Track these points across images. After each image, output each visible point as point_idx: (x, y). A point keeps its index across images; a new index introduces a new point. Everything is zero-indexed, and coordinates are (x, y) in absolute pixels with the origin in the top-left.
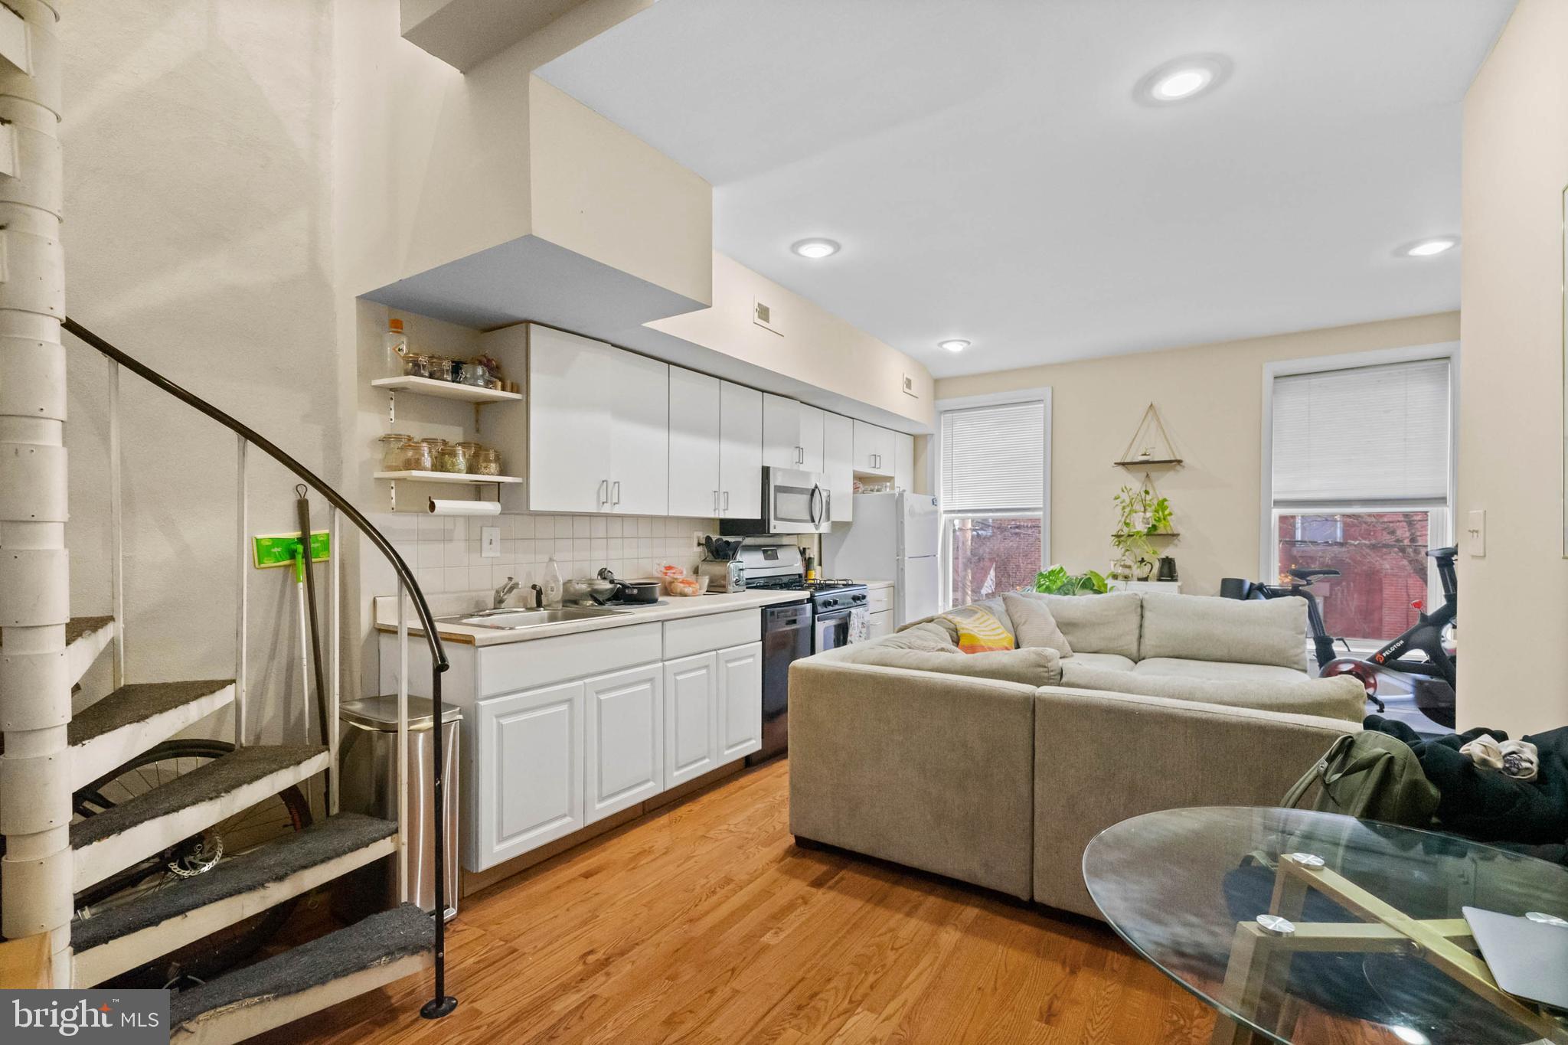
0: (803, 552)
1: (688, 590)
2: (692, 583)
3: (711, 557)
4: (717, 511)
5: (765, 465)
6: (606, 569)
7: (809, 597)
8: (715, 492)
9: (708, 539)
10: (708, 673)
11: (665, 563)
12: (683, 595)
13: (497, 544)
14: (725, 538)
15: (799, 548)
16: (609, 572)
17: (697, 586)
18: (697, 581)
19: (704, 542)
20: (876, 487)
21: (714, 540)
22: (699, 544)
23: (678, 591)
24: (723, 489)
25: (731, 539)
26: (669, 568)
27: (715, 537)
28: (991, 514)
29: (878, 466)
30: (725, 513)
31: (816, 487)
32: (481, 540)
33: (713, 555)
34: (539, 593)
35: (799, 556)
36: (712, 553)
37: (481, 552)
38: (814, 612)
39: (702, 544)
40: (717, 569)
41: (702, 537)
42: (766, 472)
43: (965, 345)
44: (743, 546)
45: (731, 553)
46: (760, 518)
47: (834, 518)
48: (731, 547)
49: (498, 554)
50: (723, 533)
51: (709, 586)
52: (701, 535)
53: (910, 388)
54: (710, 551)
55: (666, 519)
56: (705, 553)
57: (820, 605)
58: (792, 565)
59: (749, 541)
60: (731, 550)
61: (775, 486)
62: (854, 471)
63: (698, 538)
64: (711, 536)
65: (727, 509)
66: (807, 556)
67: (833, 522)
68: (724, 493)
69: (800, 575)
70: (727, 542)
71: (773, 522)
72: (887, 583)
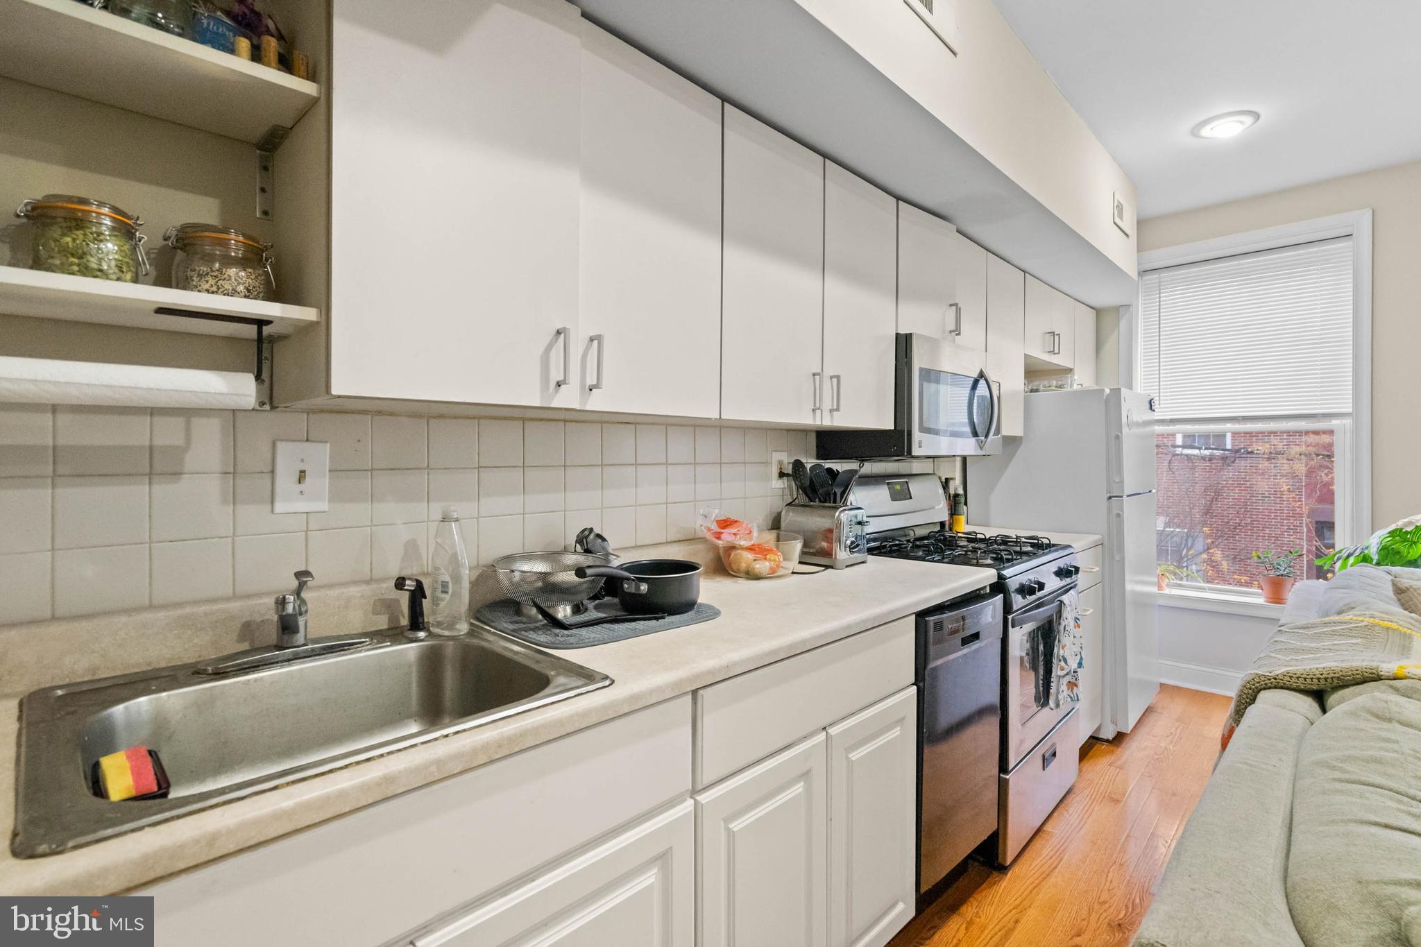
0: (946, 484)
1: (762, 566)
2: (770, 551)
3: (803, 498)
4: (818, 412)
5: (902, 331)
6: (591, 530)
7: (995, 580)
8: (814, 375)
9: (798, 465)
10: (809, 790)
11: (717, 513)
12: (752, 576)
13: (319, 482)
14: (828, 464)
15: (940, 478)
16: (599, 536)
17: (779, 557)
18: (777, 547)
19: (790, 471)
20: (1054, 383)
21: (808, 466)
22: (782, 475)
23: (743, 566)
24: (829, 372)
25: (839, 466)
26: (725, 523)
27: (810, 462)
28: (1229, 425)
29: (1056, 351)
30: (832, 416)
31: (982, 375)
32: (273, 472)
33: (807, 495)
34: (418, 594)
35: (941, 491)
36: (805, 491)
37: (272, 502)
38: (1007, 608)
39: (788, 475)
40: (815, 520)
41: (786, 461)
42: (904, 344)
43: (1248, 120)
44: (861, 477)
45: (838, 491)
46: (893, 428)
47: (1005, 431)
48: (839, 478)
49: (324, 506)
50: (823, 453)
51: (803, 553)
52: (785, 459)
53: (1122, 219)
54: (802, 487)
55: (721, 427)
56: (791, 491)
57: (1013, 592)
58: (933, 508)
59: (869, 468)
60: (839, 485)
61: (921, 370)
62: (1026, 356)
63: (780, 463)
64: (804, 461)
65: (838, 409)
66: (952, 492)
67: (1005, 438)
68: (831, 378)
69: (942, 524)
70: (830, 470)
71: (917, 435)
72: (1095, 538)
